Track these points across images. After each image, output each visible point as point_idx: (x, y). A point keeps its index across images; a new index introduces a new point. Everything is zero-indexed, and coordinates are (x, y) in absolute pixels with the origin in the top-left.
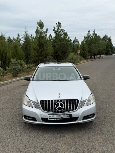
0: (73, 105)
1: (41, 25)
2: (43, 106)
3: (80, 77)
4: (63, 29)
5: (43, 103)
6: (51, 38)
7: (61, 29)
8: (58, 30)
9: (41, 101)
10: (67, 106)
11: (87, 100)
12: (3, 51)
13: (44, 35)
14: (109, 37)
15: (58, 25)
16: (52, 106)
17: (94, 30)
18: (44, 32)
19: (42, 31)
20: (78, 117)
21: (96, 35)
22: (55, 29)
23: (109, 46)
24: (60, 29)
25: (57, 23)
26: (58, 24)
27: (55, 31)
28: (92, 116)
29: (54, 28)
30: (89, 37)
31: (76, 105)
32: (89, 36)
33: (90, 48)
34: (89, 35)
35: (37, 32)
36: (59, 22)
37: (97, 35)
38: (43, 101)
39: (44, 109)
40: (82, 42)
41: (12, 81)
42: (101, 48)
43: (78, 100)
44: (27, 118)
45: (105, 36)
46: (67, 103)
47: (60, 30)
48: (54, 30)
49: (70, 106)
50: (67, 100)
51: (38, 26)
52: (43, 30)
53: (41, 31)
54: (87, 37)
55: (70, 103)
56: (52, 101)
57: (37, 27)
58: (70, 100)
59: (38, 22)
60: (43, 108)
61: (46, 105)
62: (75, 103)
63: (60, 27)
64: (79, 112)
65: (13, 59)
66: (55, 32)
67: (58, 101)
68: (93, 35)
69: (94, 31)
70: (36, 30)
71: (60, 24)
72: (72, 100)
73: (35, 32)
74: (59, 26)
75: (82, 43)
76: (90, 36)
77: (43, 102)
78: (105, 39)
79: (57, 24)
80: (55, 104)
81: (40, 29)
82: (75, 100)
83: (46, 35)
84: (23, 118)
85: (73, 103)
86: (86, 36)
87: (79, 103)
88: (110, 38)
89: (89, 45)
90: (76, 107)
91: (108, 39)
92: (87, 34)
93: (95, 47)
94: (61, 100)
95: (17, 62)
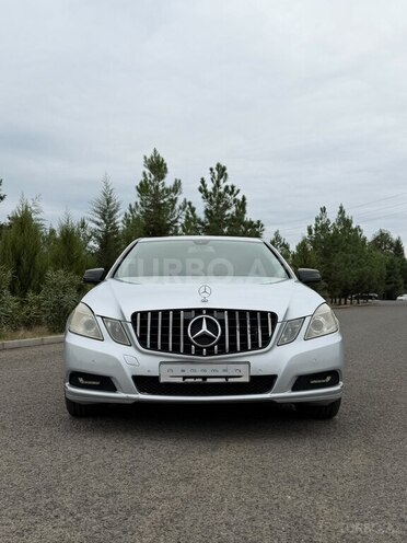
0: (254, 332)
1: (157, 166)
2: (143, 330)
3: (287, 271)
4: (233, 187)
5: (144, 323)
6: (190, 216)
7: (227, 187)
8: (214, 189)
9: (134, 316)
10: (232, 331)
11: (308, 319)
12: (24, 246)
13: (166, 200)
14: (394, 237)
15: (216, 173)
16: (177, 331)
17: (341, 208)
18: (168, 191)
19: (161, 188)
20: (275, 377)
21: (347, 223)
22: (205, 186)
23: (398, 270)
24: (223, 185)
25: (214, 167)
26: (215, 171)
27: (205, 191)
28: (328, 379)
29: (203, 181)
30: (323, 228)
31: (265, 330)
32: (322, 225)
33: (329, 266)
34: (324, 221)
35: (143, 188)
36: (218, 165)
37: (354, 226)
38: (144, 314)
39: (143, 344)
40: (302, 246)
41: (45, 341)
42: (367, 269)
43: (274, 316)
44: (81, 380)
45: (382, 235)
46: (232, 323)
47: (222, 190)
48: (200, 190)
49: (243, 331)
50: (231, 312)
51: (148, 171)
52: (163, 184)
53: (157, 187)
54: (316, 230)
55: (243, 323)
56: (177, 312)
57: (144, 174)
58: (243, 313)
59: (149, 157)
60: (142, 340)
61: (155, 329)
62: (265, 323)
63: (222, 180)
64: (278, 359)
65: (55, 270)
66: (206, 195)
67: (198, 311)
68: (339, 224)
69: (342, 211)
70: (141, 184)
71: (222, 171)
72: (253, 313)
73: (135, 190)
74: (220, 177)
75: (298, 248)
76: (327, 225)
77: (140, 319)
78: (381, 245)
79: (211, 169)
80: (187, 322)
81: (155, 180)
82: (264, 314)
83: (174, 201)
84: (67, 384)
85: (254, 323)
86: (314, 226)
87: (278, 325)
88: (398, 242)
89: (326, 254)
90: (266, 340)
91: (392, 245)
92: (317, 219)
93: (346, 262)
94: (210, 311)
95: (67, 280)
